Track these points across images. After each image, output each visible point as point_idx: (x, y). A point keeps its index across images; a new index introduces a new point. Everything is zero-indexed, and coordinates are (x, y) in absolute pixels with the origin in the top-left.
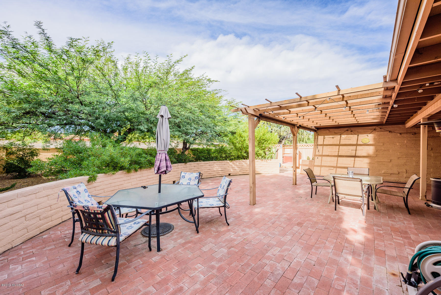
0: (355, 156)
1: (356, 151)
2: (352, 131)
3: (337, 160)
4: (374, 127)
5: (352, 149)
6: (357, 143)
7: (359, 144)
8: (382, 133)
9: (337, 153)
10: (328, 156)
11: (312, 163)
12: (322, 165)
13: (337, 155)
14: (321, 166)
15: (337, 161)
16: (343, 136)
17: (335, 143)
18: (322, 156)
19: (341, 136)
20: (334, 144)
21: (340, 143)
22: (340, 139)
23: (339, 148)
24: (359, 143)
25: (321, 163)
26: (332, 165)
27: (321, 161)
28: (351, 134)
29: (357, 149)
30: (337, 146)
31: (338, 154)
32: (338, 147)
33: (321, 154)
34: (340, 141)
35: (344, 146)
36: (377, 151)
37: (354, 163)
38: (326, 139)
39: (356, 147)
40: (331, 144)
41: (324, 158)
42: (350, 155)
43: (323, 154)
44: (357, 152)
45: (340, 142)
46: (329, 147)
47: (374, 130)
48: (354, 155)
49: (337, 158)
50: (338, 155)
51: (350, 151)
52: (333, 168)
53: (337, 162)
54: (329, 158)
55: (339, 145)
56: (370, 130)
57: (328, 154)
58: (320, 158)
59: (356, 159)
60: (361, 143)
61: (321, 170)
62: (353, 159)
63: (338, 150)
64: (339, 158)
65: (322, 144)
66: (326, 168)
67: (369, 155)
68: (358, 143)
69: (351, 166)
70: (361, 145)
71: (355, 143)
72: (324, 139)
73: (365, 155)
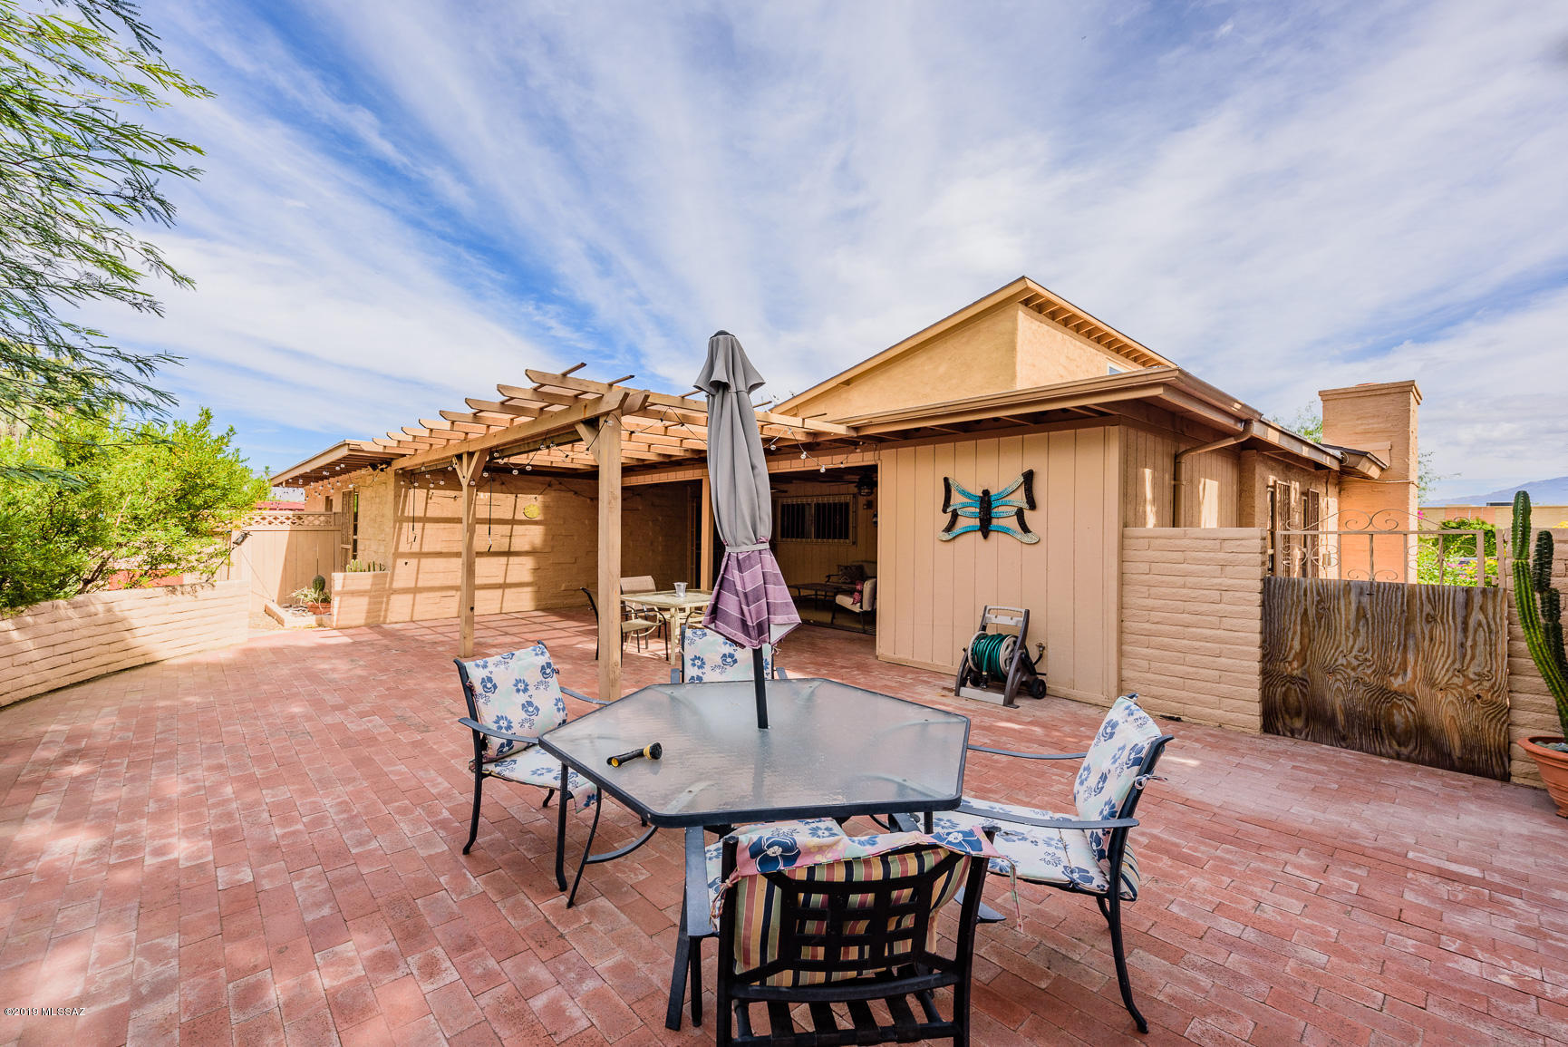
0: (508, 554)
1: (510, 539)
2: (503, 484)
4: (548, 479)
5: (504, 533)
6: (514, 518)
7: (519, 521)
8: (563, 494)
10: (439, 554)
11: (385, 584)
12: (420, 584)
14: (415, 590)
16: (481, 495)
18: (421, 555)
19: (476, 495)
20: (458, 518)
21: (475, 516)
22: (471, 505)
24: (519, 516)
25: (417, 578)
26: (450, 583)
27: (418, 573)
28: (502, 493)
29: (514, 533)
33: (416, 548)
34: (474, 507)
35: (485, 523)
36: (551, 537)
37: (506, 570)
38: (434, 499)
39: (510, 526)
40: (450, 516)
41: (426, 562)
42: (498, 550)
43: (425, 549)
44: (513, 540)
45: (473, 511)
46: (442, 525)
47: (549, 486)
48: (507, 550)
51: (498, 538)
52: (453, 593)
54: (440, 562)
56: (540, 486)
57: (438, 550)
58: (413, 562)
59: (513, 560)
60: (523, 518)
61: (413, 605)
62: (503, 560)
65: (422, 515)
66: (431, 595)
67: (534, 548)
68: (516, 517)
69: (501, 580)
70: (521, 522)
71: (509, 516)
72: (429, 501)
73: (527, 548)
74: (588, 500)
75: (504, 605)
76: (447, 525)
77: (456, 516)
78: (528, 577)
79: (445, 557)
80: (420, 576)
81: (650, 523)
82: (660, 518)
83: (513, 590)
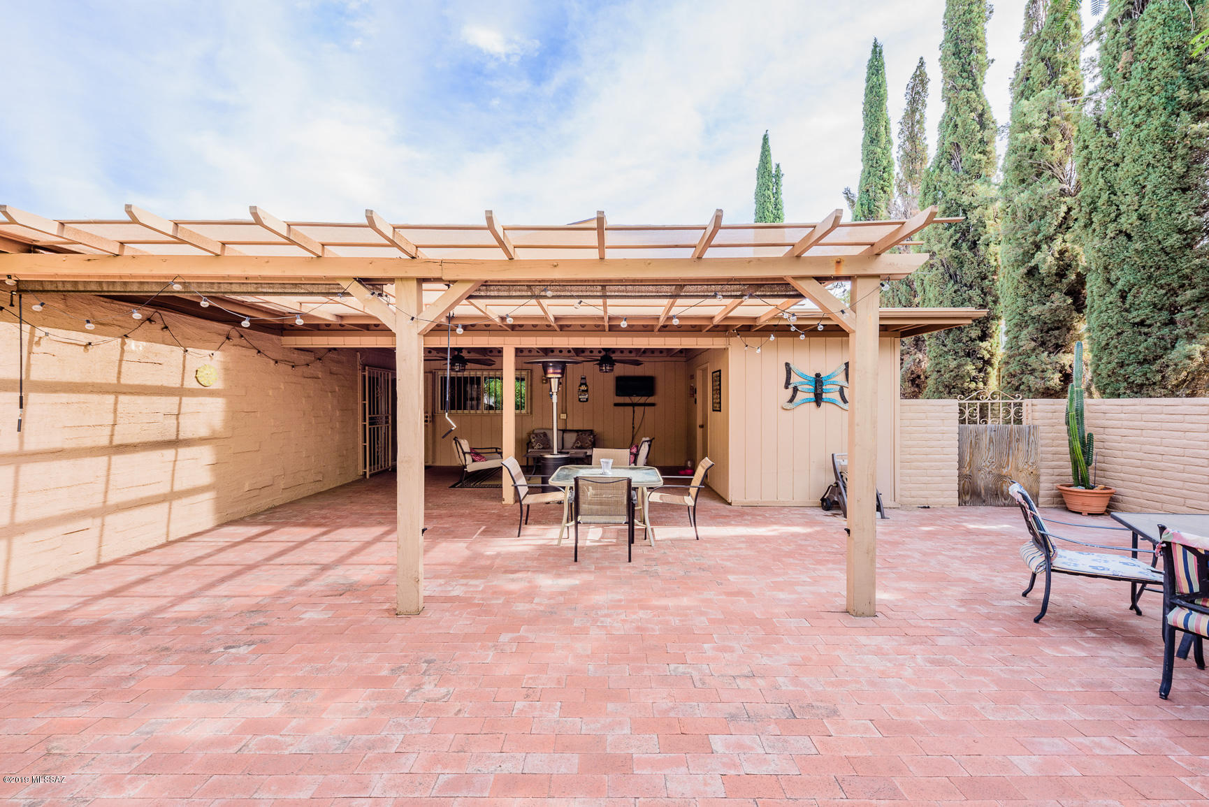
0: (175, 443)
1: (177, 419)
2: (165, 328)
3: (109, 469)
4: (226, 327)
5: (169, 410)
6: (182, 385)
7: (189, 390)
9: (107, 431)
12: (21, 516)
13: (105, 441)
15: (108, 475)
16: (132, 344)
17: (99, 379)
18: (20, 457)
19: (123, 344)
20: (93, 385)
21: (123, 381)
22: (121, 361)
23: (116, 403)
24: (190, 382)
25: (14, 505)
26: (82, 505)
27: (15, 496)
28: (164, 343)
29: (183, 410)
30: (108, 392)
31: (112, 435)
32: (110, 399)
33: (8, 444)
34: (120, 366)
35: (138, 394)
36: (233, 415)
37: (174, 470)
39: (177, 399)
40: (78, 379)
41: (33, 472)
42: (160, 439)
43: (29, 445)
44: (182, 421)
45: (119, 373)
47: (228, 338)
48: (174, 437)
49: (105, 459)
50: (111, 442)
51: (160, 417)
52: (89, 522)
53: (107, 482)
54: (62, 470)
55: (118, 390)
56: (215, 337)
57: (57, 444)
59: (184, 452)
60: (195, 385)
62: (169, 454)
63: (109, 419)
64: (117, 459)
67: (214, 431)
68: (186, 384)
69: (165, 489)
70: (193, 393)
71: (174, 382)
72: (35, 349)
73: (203, 432)
74: (272, 362)
75: (172, 527)
76: (74, 397)
77: (89, 380)
78: (205, 478)
79: (68, 458)
80: (21, 501)
81: (330, 394)
82: (337, 390)
83: (185, 501)
